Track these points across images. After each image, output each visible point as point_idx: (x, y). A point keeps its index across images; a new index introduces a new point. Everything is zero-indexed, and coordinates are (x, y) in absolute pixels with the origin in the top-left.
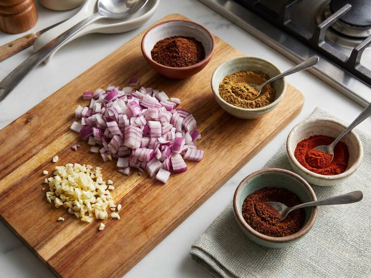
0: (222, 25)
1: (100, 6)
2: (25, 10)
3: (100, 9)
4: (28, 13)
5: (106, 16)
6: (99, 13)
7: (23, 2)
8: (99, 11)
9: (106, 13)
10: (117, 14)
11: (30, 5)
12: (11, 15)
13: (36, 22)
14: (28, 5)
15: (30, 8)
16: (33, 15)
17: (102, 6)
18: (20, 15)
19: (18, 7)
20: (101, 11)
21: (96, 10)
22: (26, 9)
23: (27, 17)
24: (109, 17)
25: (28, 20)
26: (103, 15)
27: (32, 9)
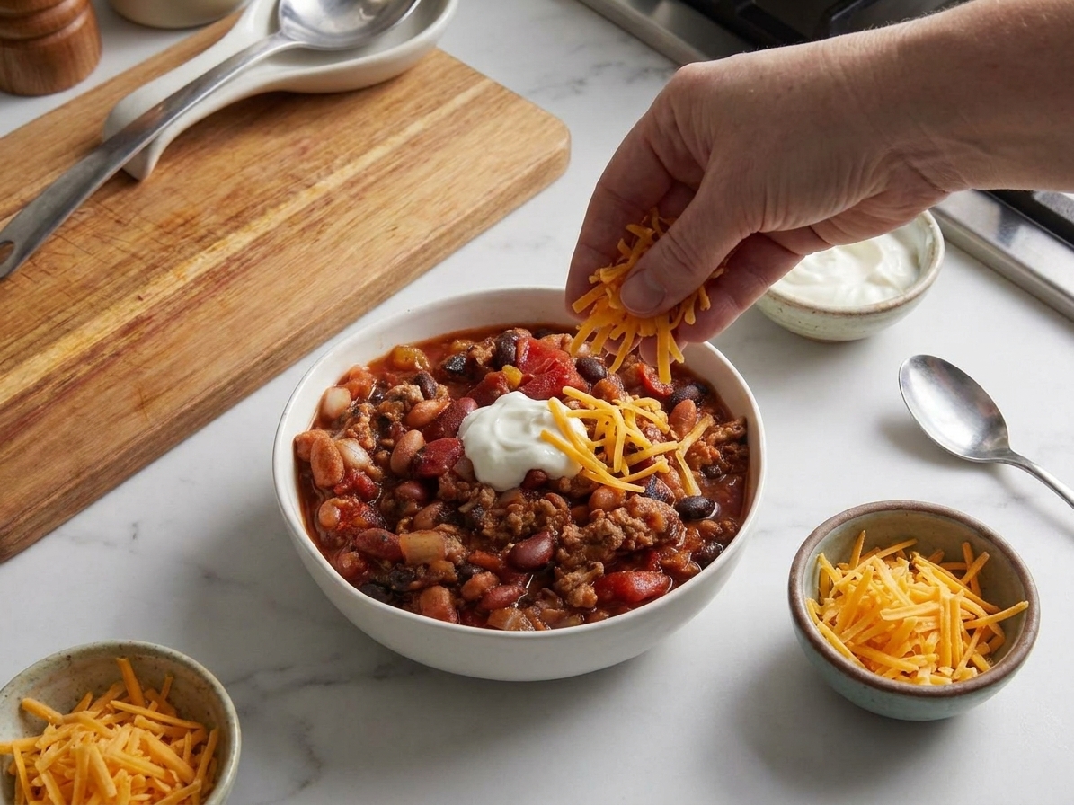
0: (646, 70)
1: (285, 14)
2: (64, 27)
3: (286, 22)
4: (74, 35)
5: (300, 43)
6: (281, 35)
7: (57, 4)
8: (283, 29)
9: (303, 33)
10: (332, 36)
11: (80, 13)
12: (25, 41)
13: (97, 61)
14: (74, 14)
15: (78, 24)
16: (89, 42)
17: (290, 13)
18: (52, 40)
19: (46, 18)
20: (288, 29)
21: (274, 26)
22: (68, 25)
23: (69, 47)
24: (313, 44)
25: (72, 55)
26: (294, 40)
27: (86, 23)
